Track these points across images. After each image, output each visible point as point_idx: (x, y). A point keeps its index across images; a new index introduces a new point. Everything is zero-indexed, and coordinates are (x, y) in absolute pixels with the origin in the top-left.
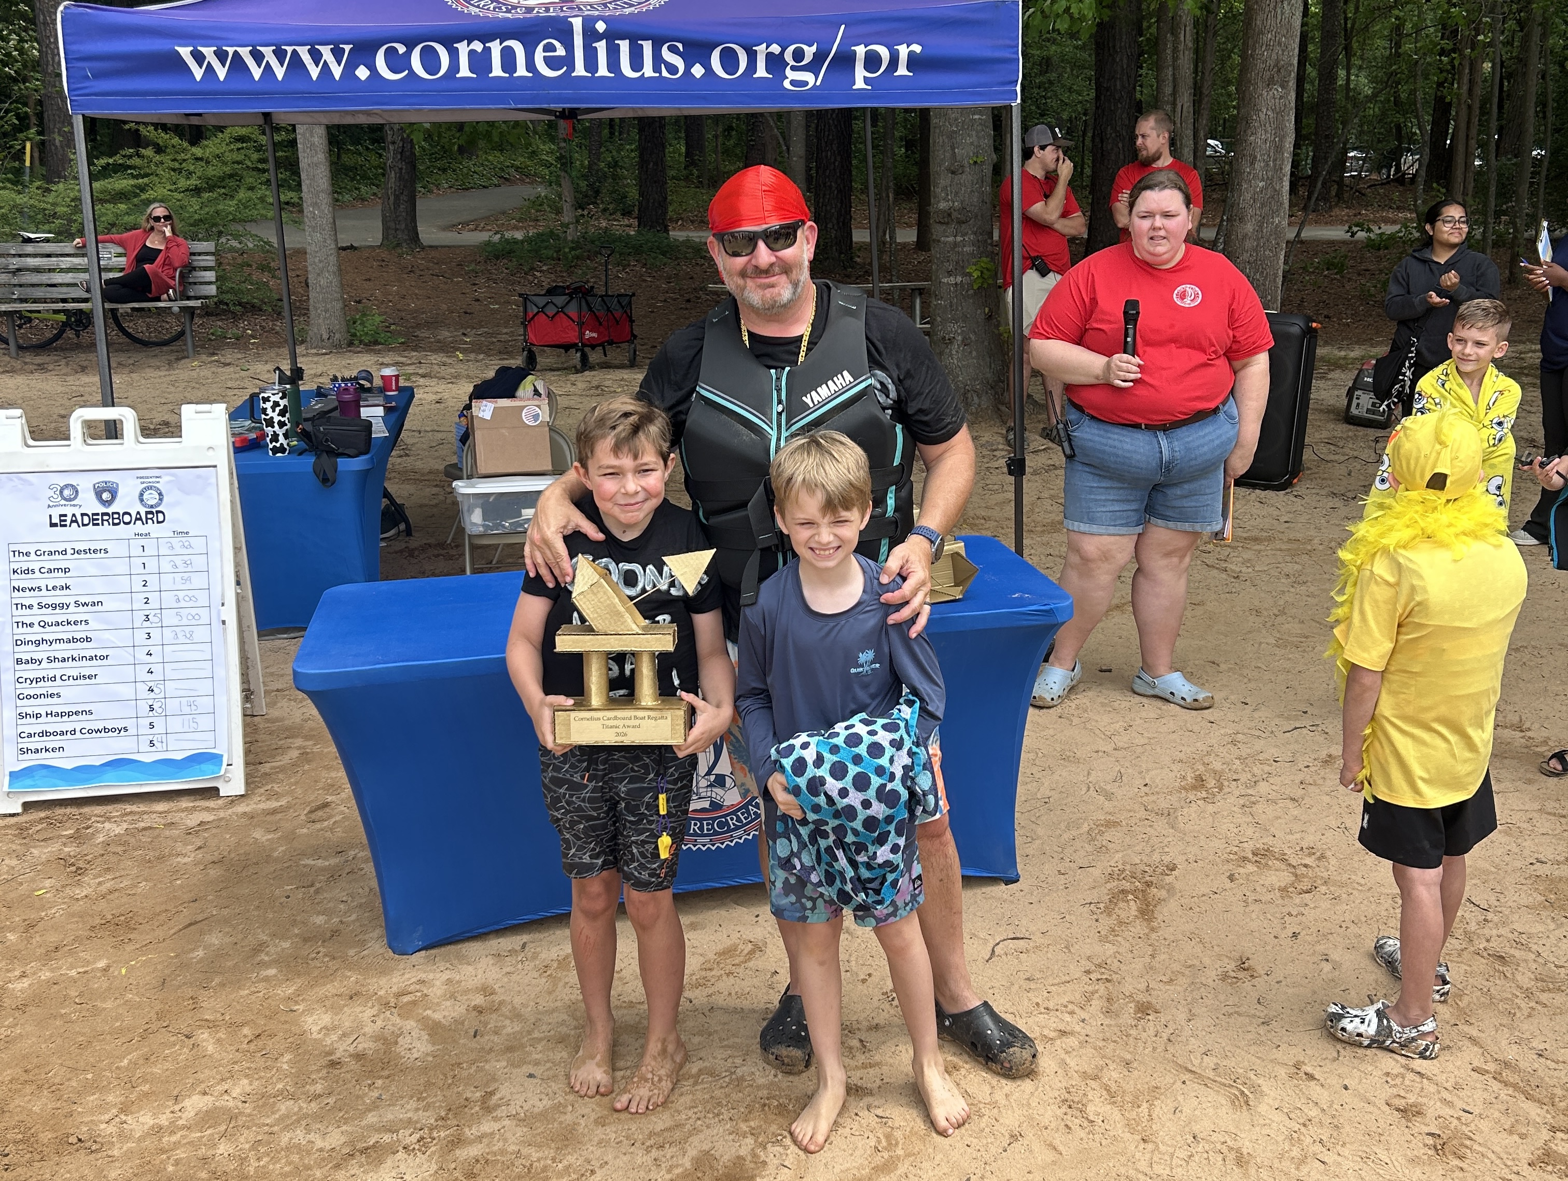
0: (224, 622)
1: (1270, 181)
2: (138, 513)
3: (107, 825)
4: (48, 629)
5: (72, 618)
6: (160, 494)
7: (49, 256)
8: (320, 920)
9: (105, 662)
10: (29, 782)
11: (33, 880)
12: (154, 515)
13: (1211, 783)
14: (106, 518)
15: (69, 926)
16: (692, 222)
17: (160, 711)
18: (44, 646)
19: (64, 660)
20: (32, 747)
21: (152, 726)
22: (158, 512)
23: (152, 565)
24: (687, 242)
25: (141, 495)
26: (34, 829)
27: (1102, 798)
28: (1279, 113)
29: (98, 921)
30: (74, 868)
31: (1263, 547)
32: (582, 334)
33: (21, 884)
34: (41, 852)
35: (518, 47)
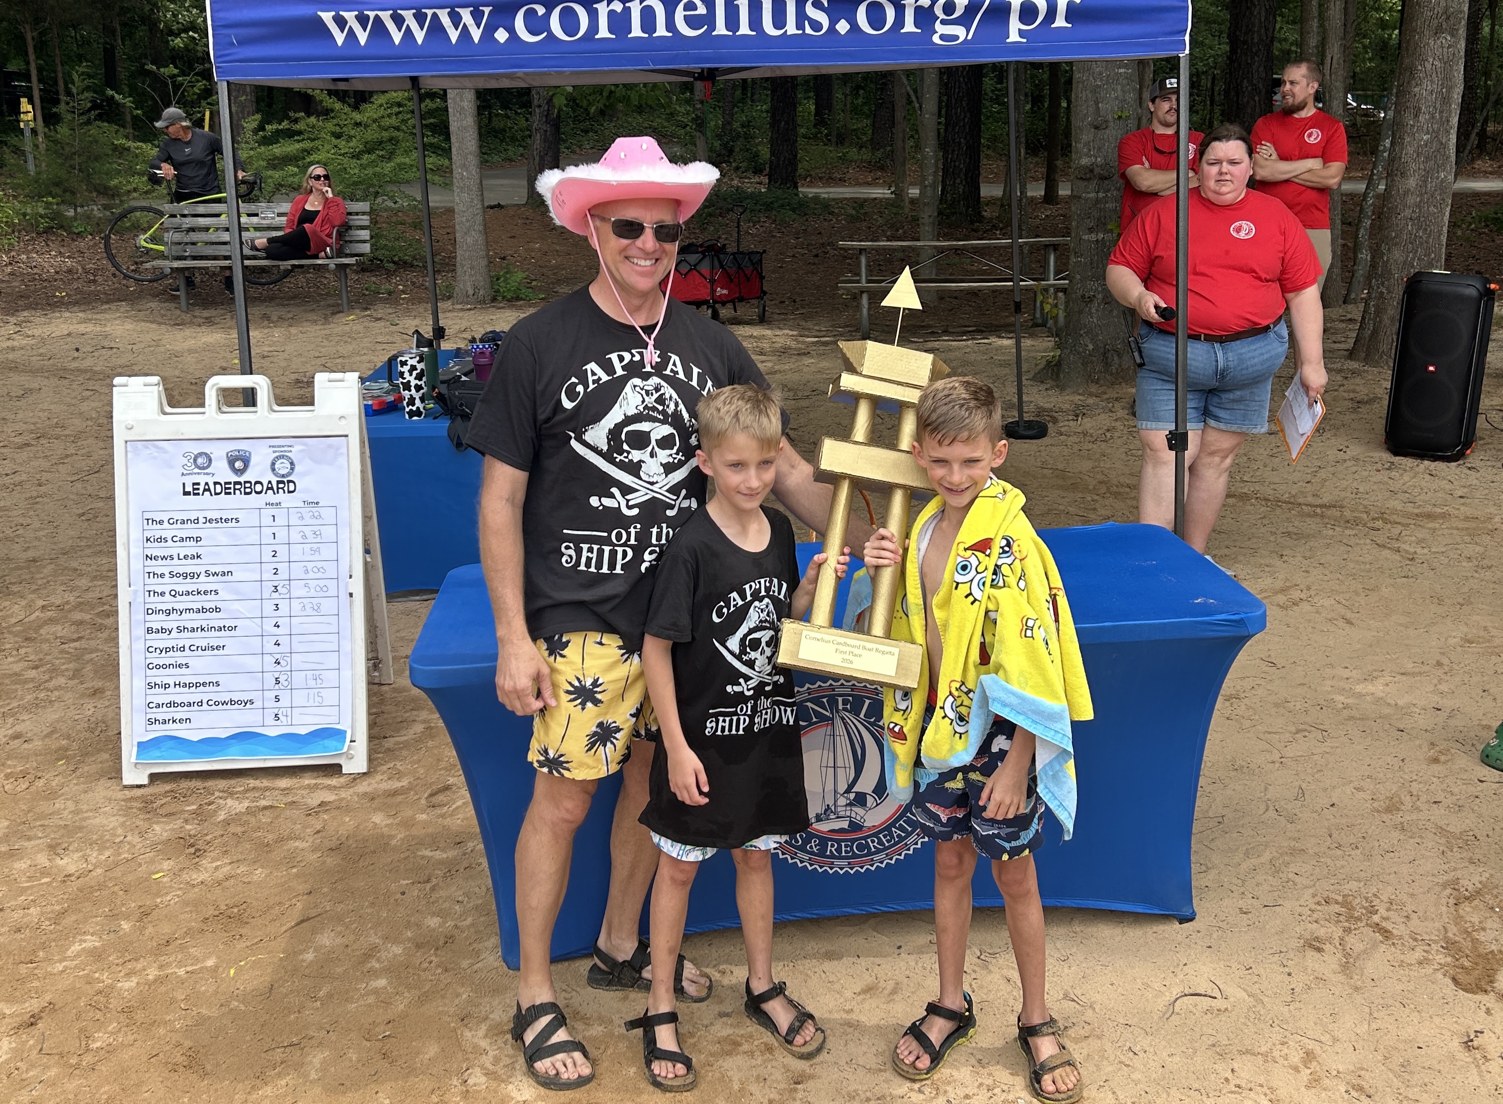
0: (351, 595)
1: (1435, 134)
2: (270, 482)
3: (230, 802)
4: (179, 598)
5: (202, 588)
6: (292, 463)
7: (218, 215)
8: (433, 922)
9: (233, 633)
10: (155, 753)
11: (152, 861)
12: (285, 484)
13: (1407, 804)
14: (238, 487)
15: (182, 917)
16: (821, 178)
17: (286, 683)
18: (174, 616)
19: (193, 630)
20: (160, 717)
21: (277, 698)
22: (289, 482)
23: (282, 534)
24: (816, 199)
25: (273, 464)
26: (159, 803)
27: (1284, 821)
28: (1448, 63)
29: (211, 911)
30: (192, 850)
31: (1437, 526)
32: (713, 291)
33: (140, 865)
34: (161, 830)
35: (658, 7)
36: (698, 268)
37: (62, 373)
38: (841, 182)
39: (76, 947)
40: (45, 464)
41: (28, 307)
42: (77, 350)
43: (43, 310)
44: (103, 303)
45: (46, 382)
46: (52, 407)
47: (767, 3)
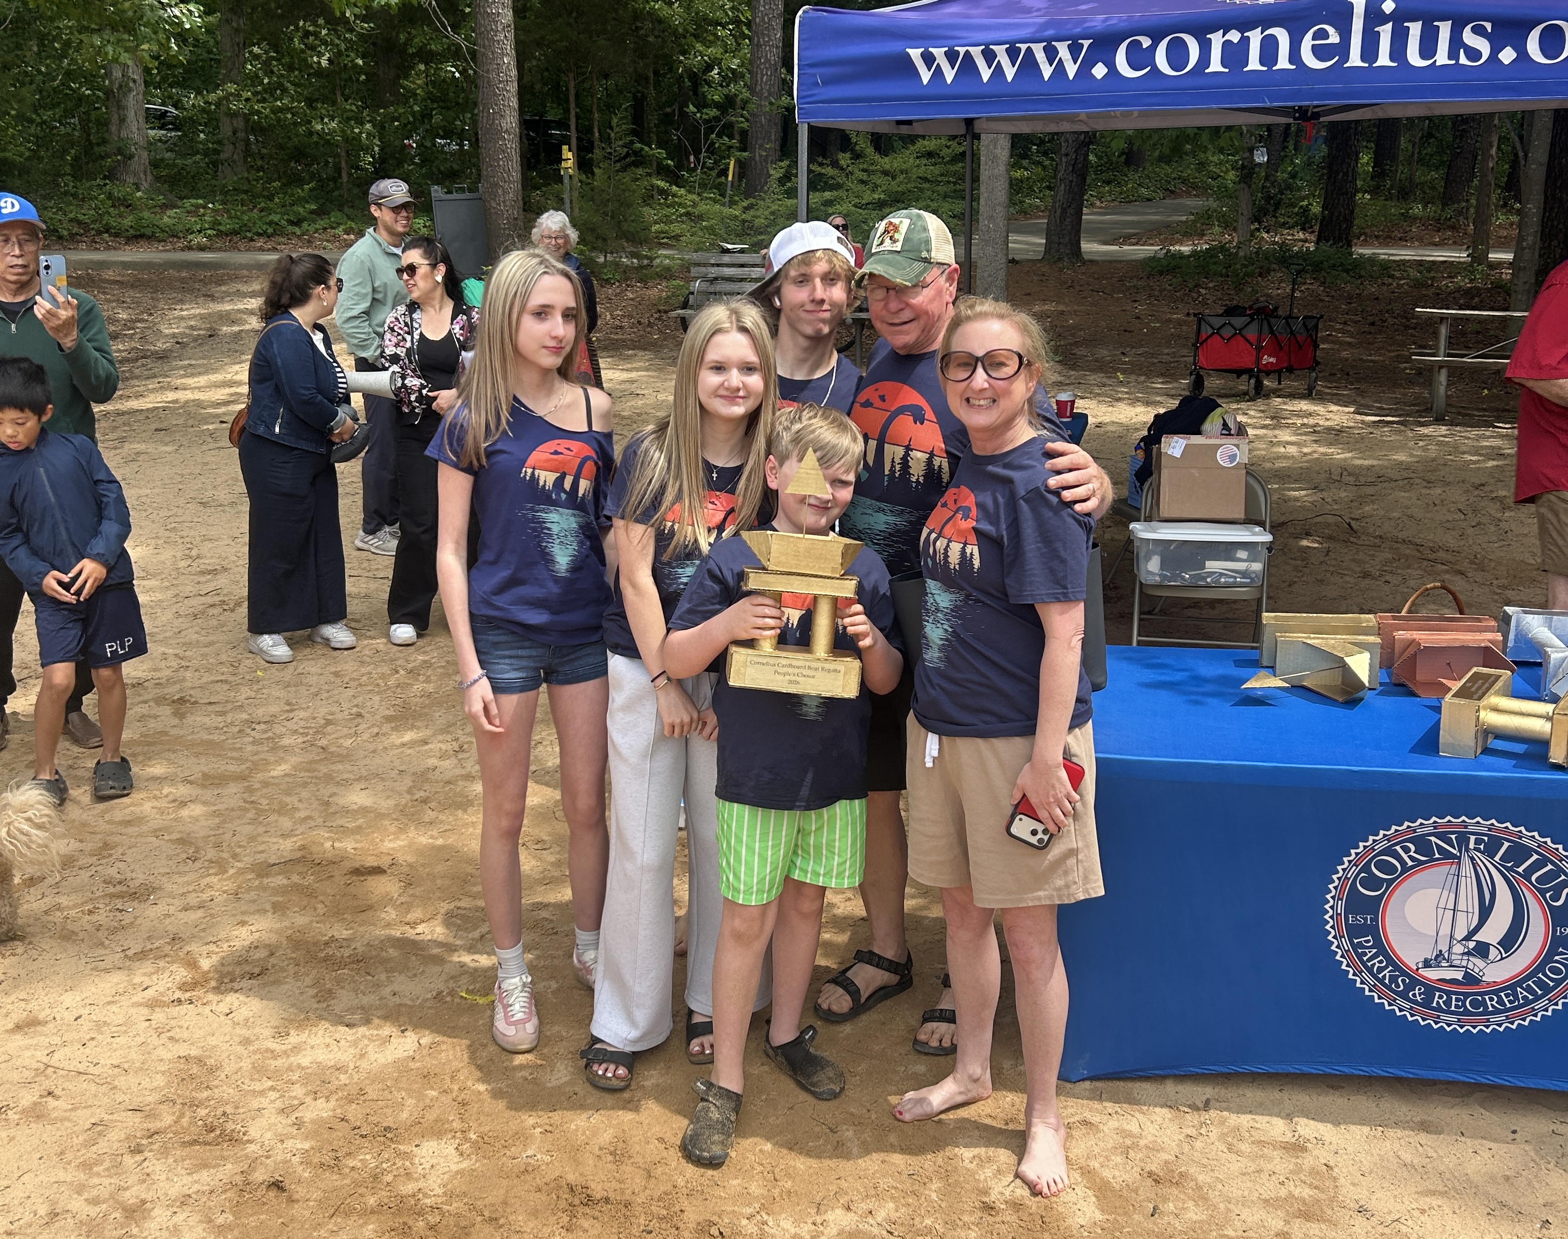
7: (742, 266)
16: (1377, 237)
24: (1372, 260)
32: (1259, 359)
35: (1282, 36)
36: (1244, 332)
38: (1403, 240)
44: (630, 349)
47: (1415, 29)
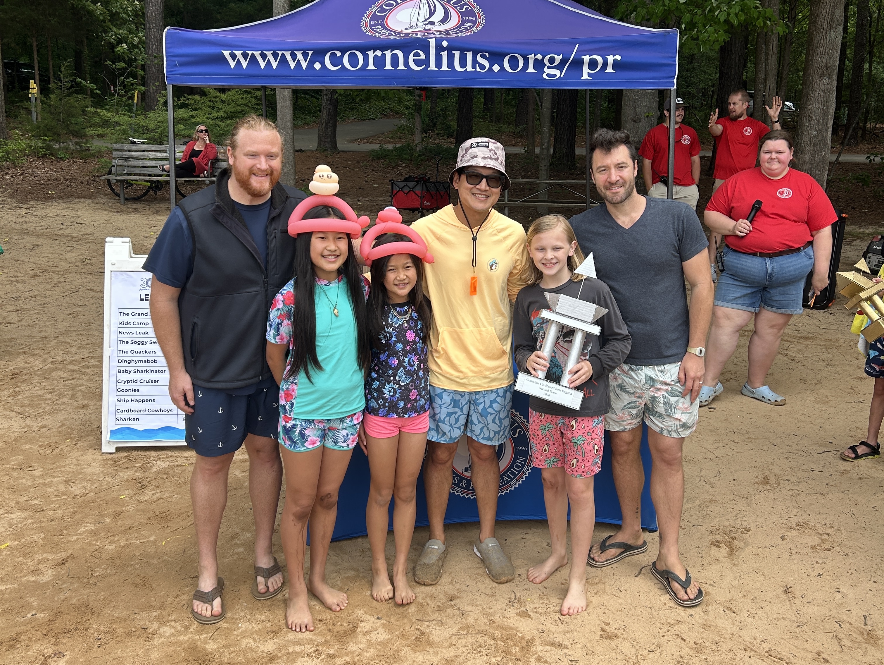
1: (820, 131)
3: (159, 462)
4: (135, 355)
5: (148, 350)
7: (144, 151)
9: (163, 374)
10: (120, 436)
11: (119, 490)
13: (773, 480)
15: (137, 517)
18: (132, 364)
19: (142, 372)
20: (123, 417)
26: (121, 462)
27: (708, 486)
28: (827, 93)
29: (151, 515)
30: (140, 485)
31: (809, 343)
32: (422, 203)
33: (113, 491)
34: (124, 475)
35: (400, 54)
36: (414, 190)
37: (55, 237)
39: (82, 529)
40: (48, 286)
41: (33, 199)
42: (62, 224)
43: (42, 201)
44: (76, 198)
45: (45, 241)
46: (50, 255)
47: (457, 54)
